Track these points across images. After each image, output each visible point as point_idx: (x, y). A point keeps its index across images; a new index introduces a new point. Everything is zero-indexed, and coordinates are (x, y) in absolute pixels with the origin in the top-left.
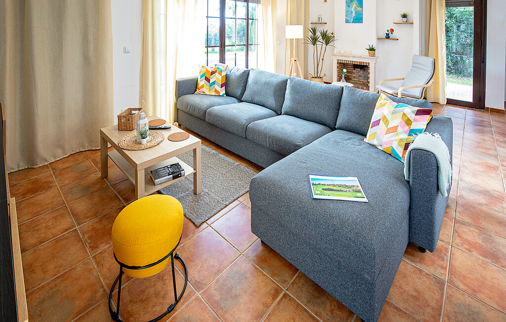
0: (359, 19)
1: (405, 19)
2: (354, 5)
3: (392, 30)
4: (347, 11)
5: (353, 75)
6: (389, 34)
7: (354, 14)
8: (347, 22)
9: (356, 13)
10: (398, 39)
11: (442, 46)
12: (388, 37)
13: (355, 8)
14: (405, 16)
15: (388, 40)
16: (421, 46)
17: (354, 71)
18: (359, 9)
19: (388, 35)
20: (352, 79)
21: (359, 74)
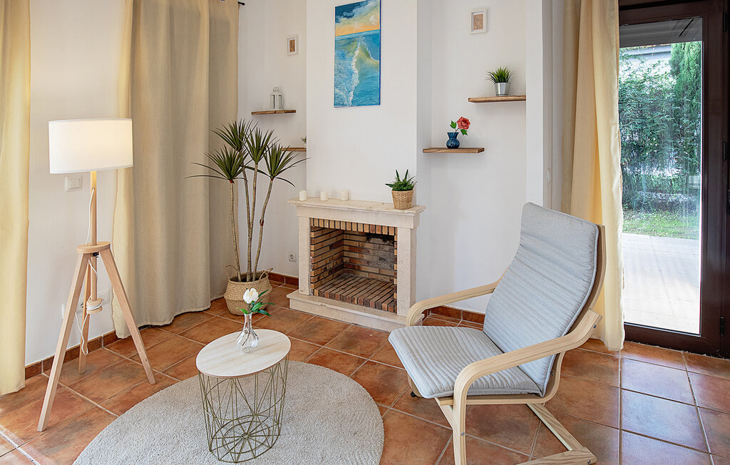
0: (369, 94)
1: (501, 87)
2: (357, 52)
3: (465, 123)
4: (338, 72)
5: (366, 257)
6: (457, 134)
7: (356, 80)
8: (339, 103)
9: (362, 75)
10: (482, 150)
11: (610, 158)
12: (454, 144)
13: (360, 61)
14: (501, 77)
15: (454, 155)
16: (549, 168)
17: (367, 245)
18: (372, 62)
19: (453, 136)
20: (363, 268)
21: (381, 254)
